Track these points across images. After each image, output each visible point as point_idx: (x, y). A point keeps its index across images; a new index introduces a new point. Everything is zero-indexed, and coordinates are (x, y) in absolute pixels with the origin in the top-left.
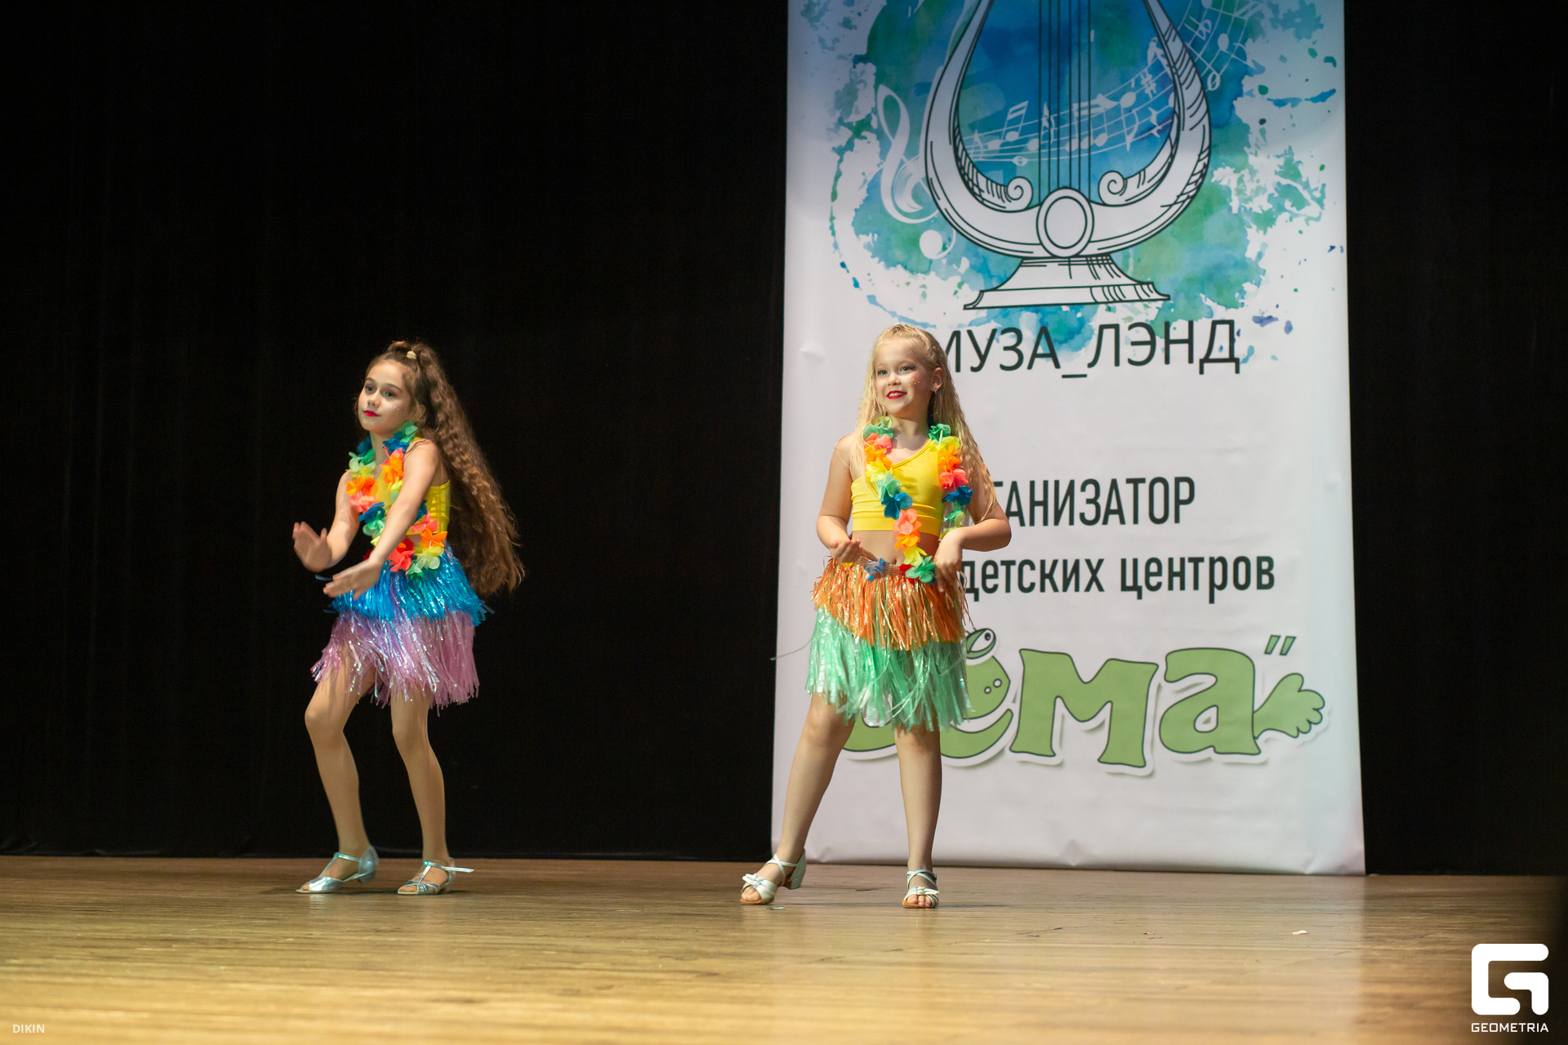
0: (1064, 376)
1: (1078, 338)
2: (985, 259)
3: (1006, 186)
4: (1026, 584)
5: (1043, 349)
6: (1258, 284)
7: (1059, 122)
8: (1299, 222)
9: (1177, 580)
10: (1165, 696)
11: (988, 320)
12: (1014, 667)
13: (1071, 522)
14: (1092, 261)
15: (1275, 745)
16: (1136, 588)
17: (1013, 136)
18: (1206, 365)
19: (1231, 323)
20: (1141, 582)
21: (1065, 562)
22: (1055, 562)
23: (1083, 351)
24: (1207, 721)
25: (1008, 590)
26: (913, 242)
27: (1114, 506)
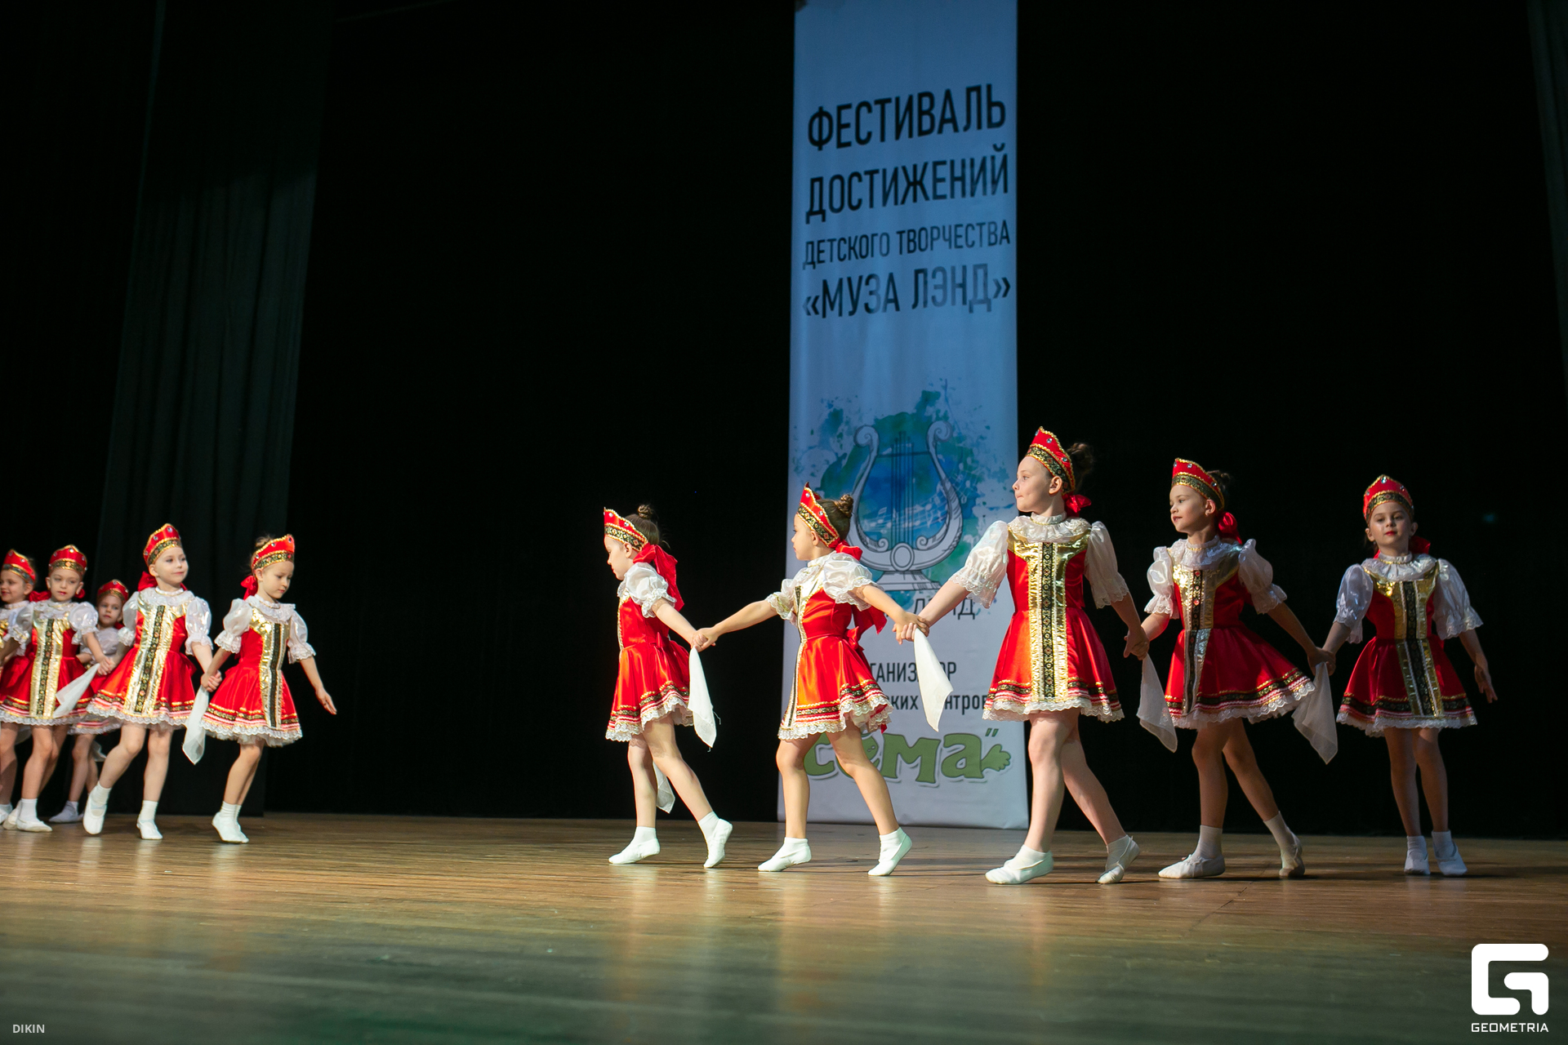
1: (907, 605)
3: (878, 541)
7: (900, 516)
9: (948, 705)
10: (944, 753)
13: (905, 680)
15: (990, 774)
17: (881, 521)
18: (961, 616)
21: (902, 697)
22: (897, 697)
24: (961, 764)
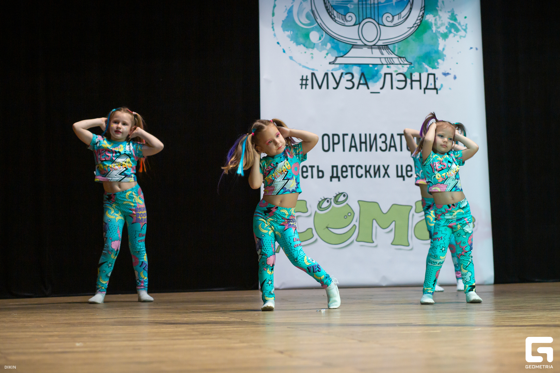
0: (371, 93)
1: (376, 78)
2: (338, 45)
3: (345, 16)
4: (359, 175)
5: (363, 81)
6: (443, 60)
8: (457, 38)
10: (415, 218)
11: (339, 69)
12: (356, 207)
13: (376, 150)
14: (380, 47)
16: (402, 176)
18: (426, 91)
19: (434, 75)
20: (404, 174)
21: (374, 166)
22: (370, 166)
23: (378, 83)
25: (352, 177)
26: (307, 36)
27: (393, 144)
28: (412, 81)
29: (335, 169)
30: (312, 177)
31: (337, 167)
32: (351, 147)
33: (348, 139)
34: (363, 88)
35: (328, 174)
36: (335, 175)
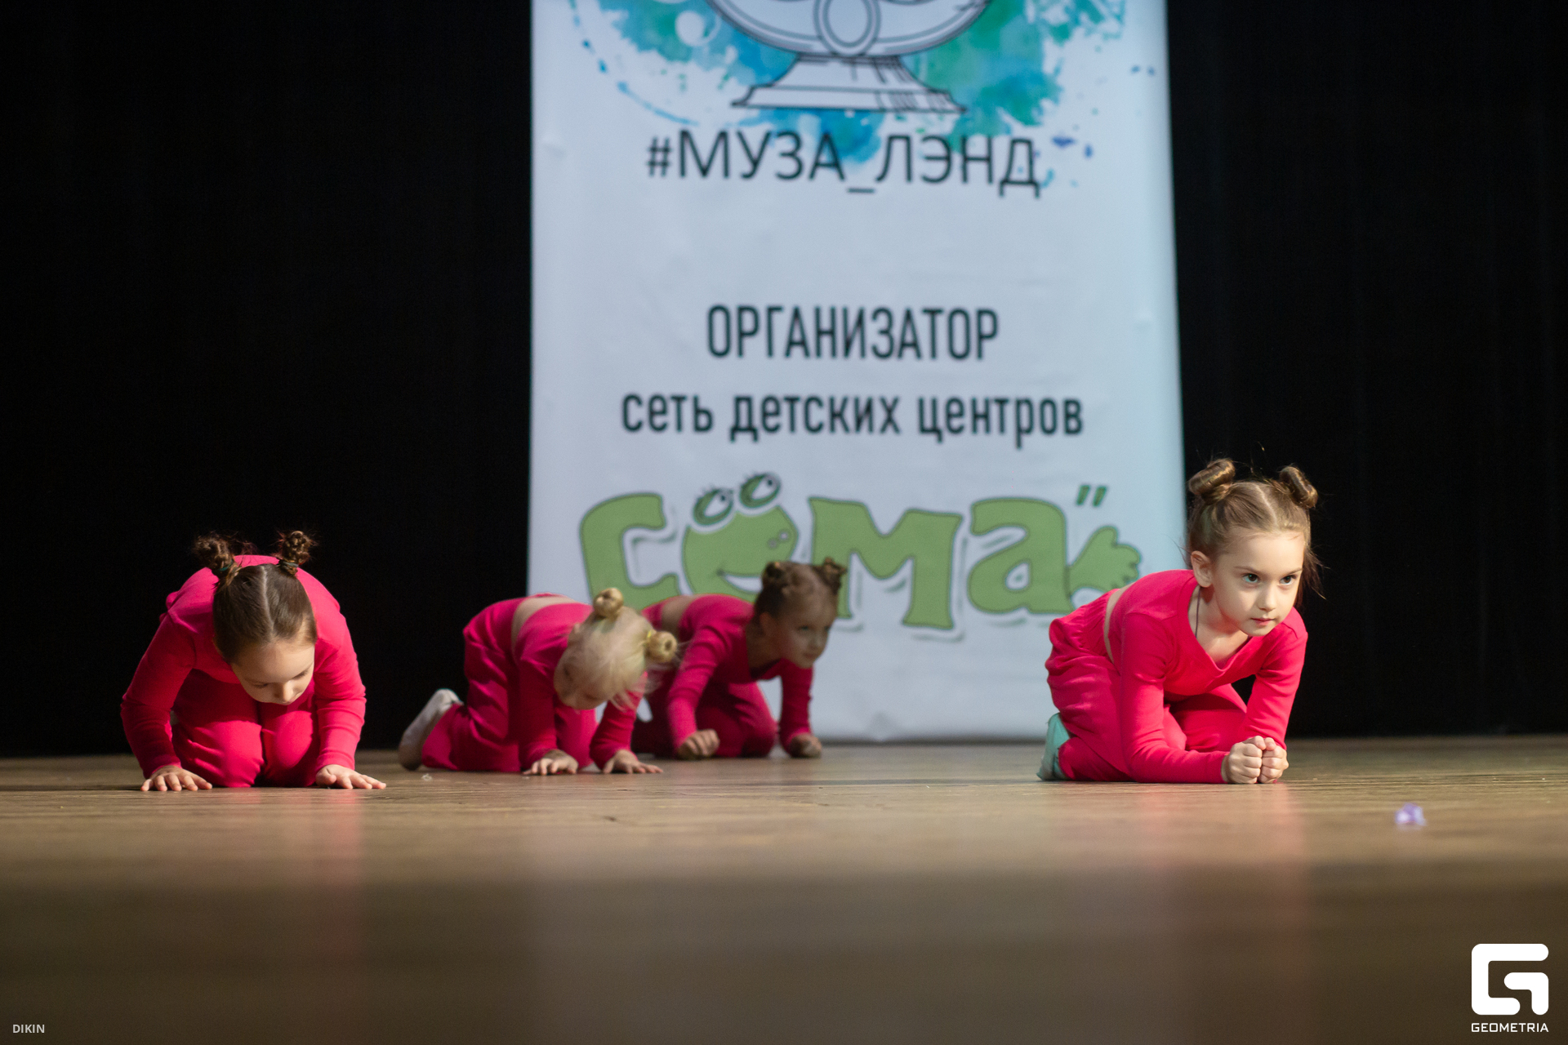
0: (853, 191)
1: (864, 148)
2: (756, 52)
4: (814, 422)
5: (827, 157)
6: (1056, 101)
8: (1096, 39)
9: (981, 424)
10: (971, 550)
11: (760, 121)
13: (863, 354)
16: (935, 430)
18: (1009, 189)
19: (1028, 143)
20: (941, 422)
21: (857, 400)
22: (845, 401)
23: (869, 163)
24: (1018, 578)
25: (792, 428)
26: (668, 25)
27: (909, 338)
28: (966, 159)
29: (744, 406)
30: (679, 427)
31: (748, 400)
32: (791, 343)
33: (782, 322)
34: (826, 175)
35: (724, 420)
36: (744, 422)
